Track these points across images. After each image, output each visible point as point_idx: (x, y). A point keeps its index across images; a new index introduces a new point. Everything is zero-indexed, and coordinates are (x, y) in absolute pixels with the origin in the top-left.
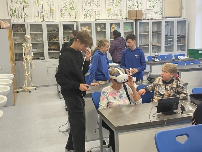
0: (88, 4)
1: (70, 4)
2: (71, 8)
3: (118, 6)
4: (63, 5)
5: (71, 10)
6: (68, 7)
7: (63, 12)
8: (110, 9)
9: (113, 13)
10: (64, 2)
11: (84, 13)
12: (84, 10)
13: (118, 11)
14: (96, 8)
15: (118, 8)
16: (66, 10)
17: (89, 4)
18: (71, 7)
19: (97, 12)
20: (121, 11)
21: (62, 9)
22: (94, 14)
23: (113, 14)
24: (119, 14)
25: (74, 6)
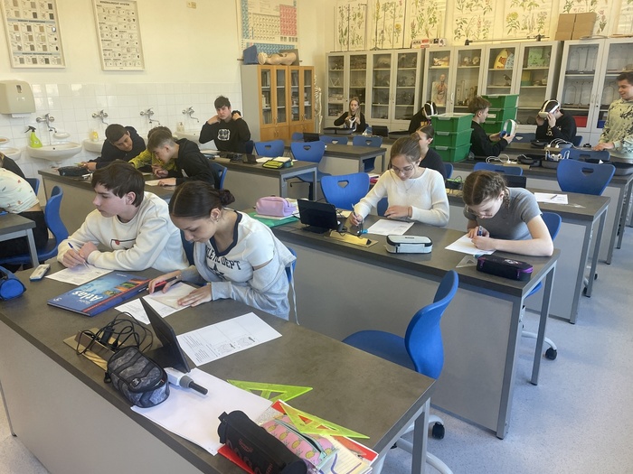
0: (465, 8)
1: (429, 10)
2: (431, 19)
3: (537, 5)
4: (418, 14)
5: (430, 23)
6: (426, 17)
7: (416, 29)
8: (515, 15)
9: (521, 23)
10: (420, 9)
11: (456, 27)
12: (455, 22)
13: (536, 17)
14: (482, 16)
15: (536, 11)
16: (421, 24)
17: (467, 7)
18: (431, 16)
19: (482, 24)
20: (543, 18)
21: (416, 22)
22: (475, 28)
23: (521, 27)
24: (537, 26)
25: (436, 15)
